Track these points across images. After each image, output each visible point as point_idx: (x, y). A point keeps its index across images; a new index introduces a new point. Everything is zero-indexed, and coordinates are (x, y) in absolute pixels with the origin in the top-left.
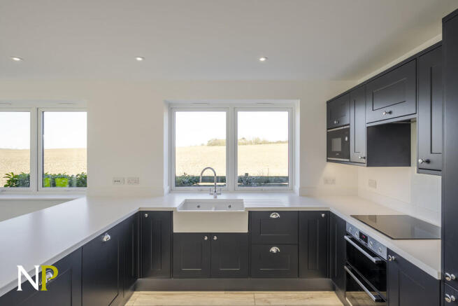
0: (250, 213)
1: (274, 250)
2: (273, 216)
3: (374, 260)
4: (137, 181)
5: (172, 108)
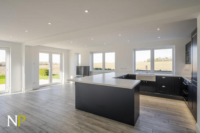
0: (156, 76)
1: (163, 86)
2: (163, 78)
3: (185, 84)
4: (126, 69)
5: (135, 50)
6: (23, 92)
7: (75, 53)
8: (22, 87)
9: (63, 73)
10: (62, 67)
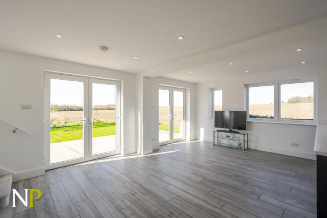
6: (140, 154)
7: (209, 88)
8: (136, 147)
9: (188, 123)
10: (186, 113)
